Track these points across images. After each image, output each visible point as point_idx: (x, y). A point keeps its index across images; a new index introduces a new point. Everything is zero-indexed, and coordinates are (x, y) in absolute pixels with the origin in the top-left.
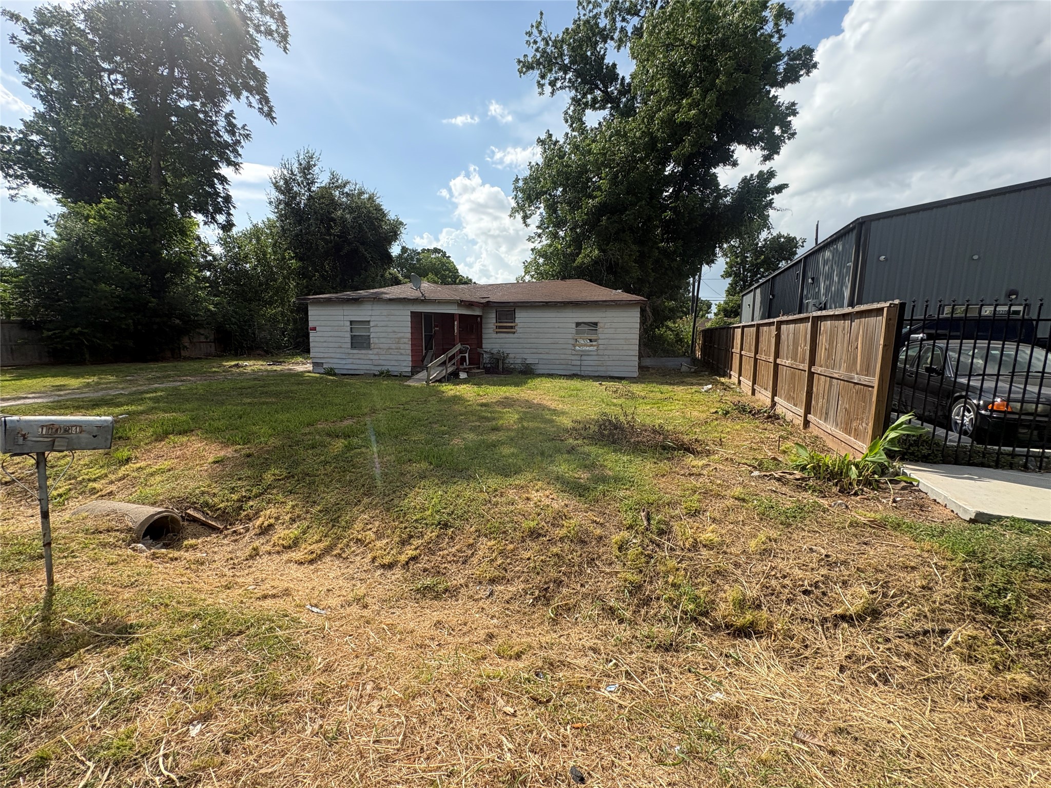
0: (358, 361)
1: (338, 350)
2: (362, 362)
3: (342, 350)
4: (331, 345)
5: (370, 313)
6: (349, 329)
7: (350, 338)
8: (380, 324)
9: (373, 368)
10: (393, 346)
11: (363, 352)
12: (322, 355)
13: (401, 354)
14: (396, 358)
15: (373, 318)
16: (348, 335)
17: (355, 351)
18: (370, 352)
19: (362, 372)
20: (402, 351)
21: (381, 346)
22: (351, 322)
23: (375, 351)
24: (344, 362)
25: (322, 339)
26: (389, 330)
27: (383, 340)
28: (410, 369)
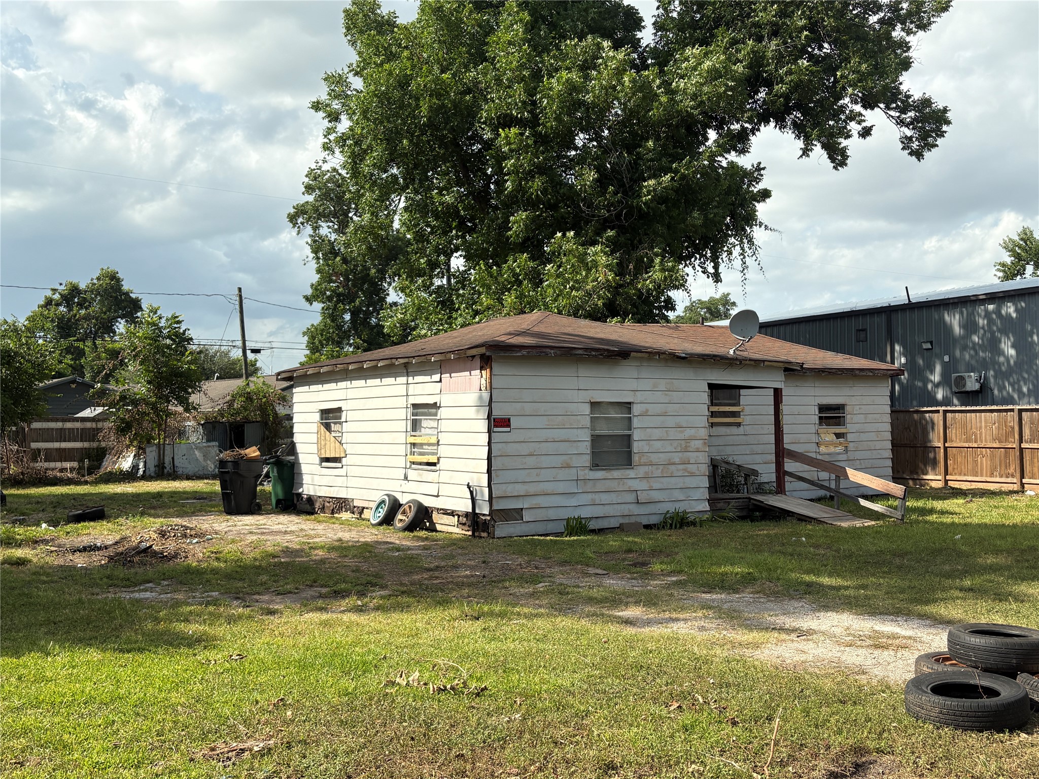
0: (605, 498)
1: (563, 474)
2: (613, 498)
3: (571, 474)
4: (546, 461)
5: (633, 384)
6: (587, 422)
7: (589, 444)
8: (653, 409)
9: (636, 510)
10: (676, 458)
11: (616, 474)
12: (520, 489)
13: (692, 475)
14: (680, 483)
15: (639, 397)
16: (585, 436)
17: (600, 474)
18: (631, 473)
19: (614, 523)
20: (692, 468)
21: (654, 458)
22: (594, 405)
23: (641, 471)
24: (573, 502)
25: (524, 449)
26: (670, 421)
27: (658, 445)
28: (705, 506)
